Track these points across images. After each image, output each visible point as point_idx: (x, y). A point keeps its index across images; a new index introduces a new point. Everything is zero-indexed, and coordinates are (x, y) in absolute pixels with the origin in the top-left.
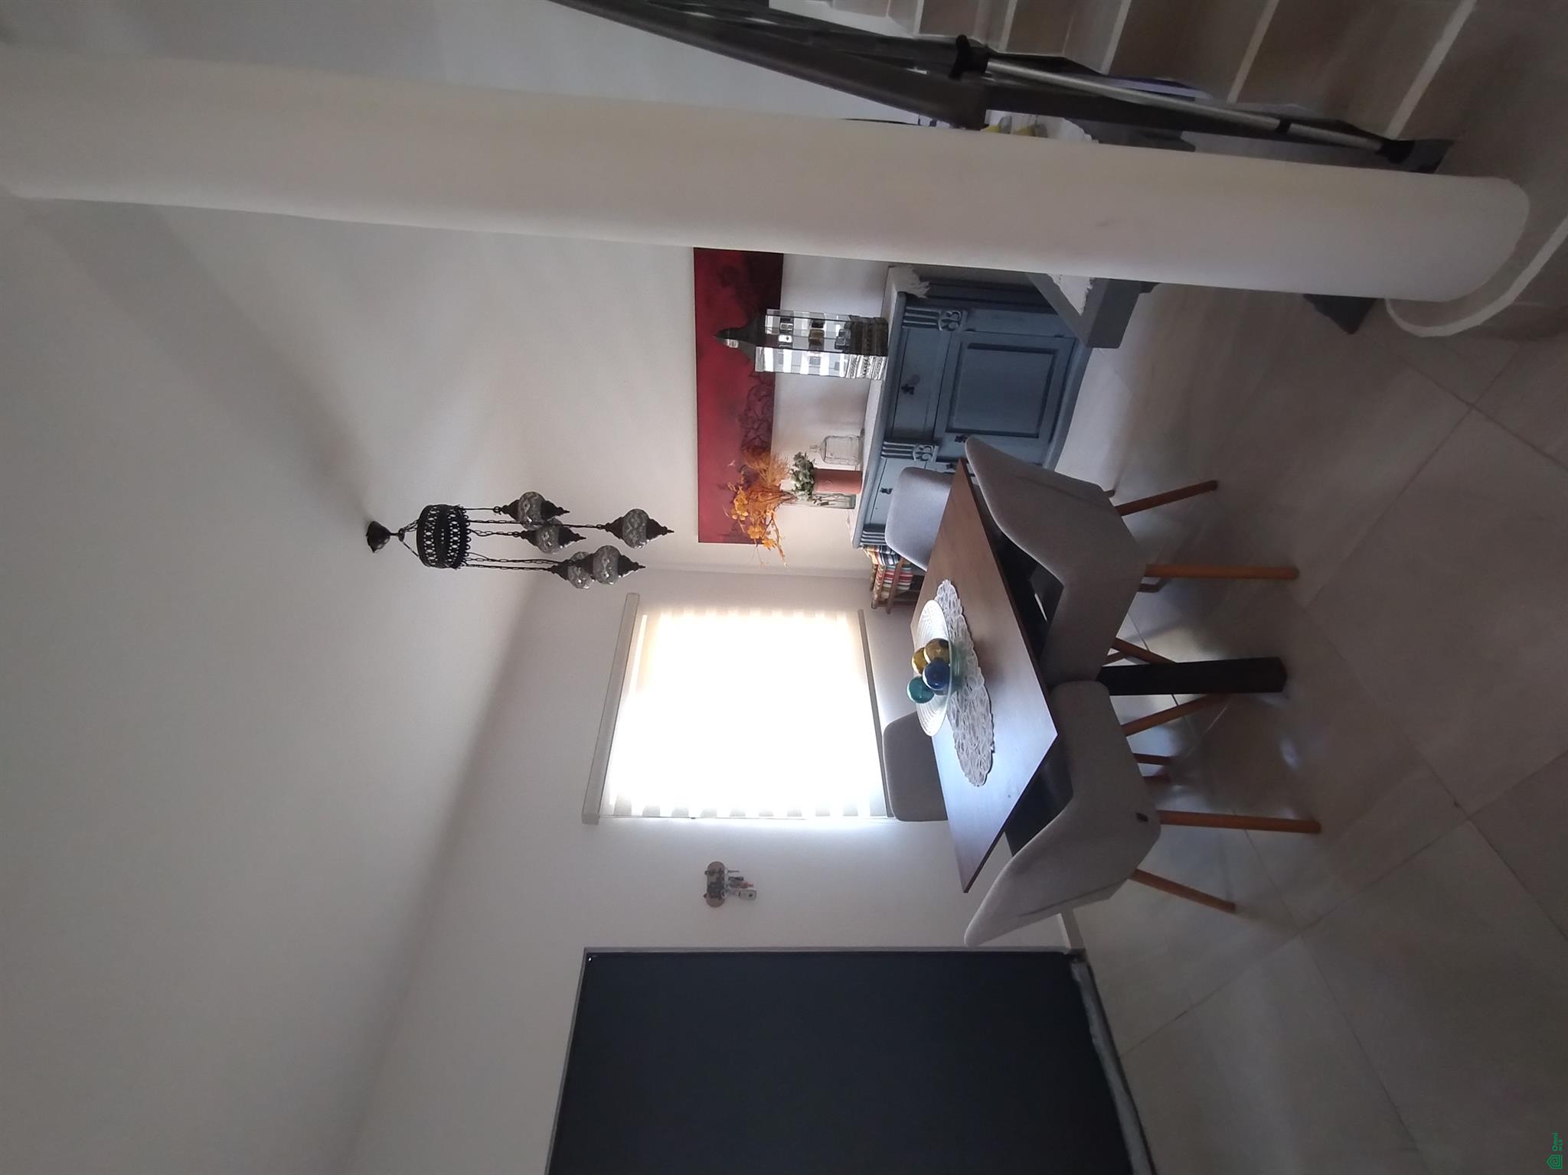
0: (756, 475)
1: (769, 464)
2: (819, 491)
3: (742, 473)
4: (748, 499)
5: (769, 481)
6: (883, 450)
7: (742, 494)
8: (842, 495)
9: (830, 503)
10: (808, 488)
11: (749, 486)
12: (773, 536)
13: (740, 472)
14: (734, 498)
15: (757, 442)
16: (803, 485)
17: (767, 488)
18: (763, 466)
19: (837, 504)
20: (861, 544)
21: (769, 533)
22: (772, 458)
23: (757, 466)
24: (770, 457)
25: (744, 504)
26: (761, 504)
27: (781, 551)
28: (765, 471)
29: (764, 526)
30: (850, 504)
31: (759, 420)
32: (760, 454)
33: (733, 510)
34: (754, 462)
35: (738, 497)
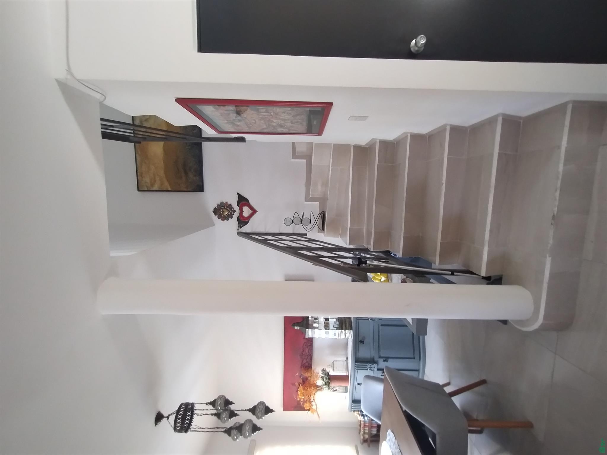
0: (307, 379)
1: (311, 373)
2: (332, 385)
3: (301, 378)
4: (304, 390)
5: (312, 381)
6: (355, 367)
7: (301, 387)
8: (342, 386)
9: (337, 390)
10: (327, 384)
11: (304, 383)
12: (314, 407)
13: (300, 377)
14: (298, 389)
15: (307, 364)
16: (326, 383)
17: (311, 384)
18: (309, 375)
19: (340, 390)
20: (352, 410)
21: (313, 405)
22: (313, 371)
23: (307, 375)
24: (312, 371)
25: (302, 393)
26: (309, 392)
27: (318, 415)
28: (310, 377)
29: (310, 402)
30: (346, 391)
31: (307, 355)
32: (308, 369)
33: (298, 396)
34: (306, 373)
35: (299, 389)
